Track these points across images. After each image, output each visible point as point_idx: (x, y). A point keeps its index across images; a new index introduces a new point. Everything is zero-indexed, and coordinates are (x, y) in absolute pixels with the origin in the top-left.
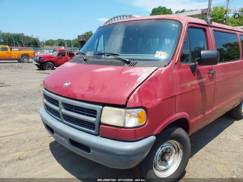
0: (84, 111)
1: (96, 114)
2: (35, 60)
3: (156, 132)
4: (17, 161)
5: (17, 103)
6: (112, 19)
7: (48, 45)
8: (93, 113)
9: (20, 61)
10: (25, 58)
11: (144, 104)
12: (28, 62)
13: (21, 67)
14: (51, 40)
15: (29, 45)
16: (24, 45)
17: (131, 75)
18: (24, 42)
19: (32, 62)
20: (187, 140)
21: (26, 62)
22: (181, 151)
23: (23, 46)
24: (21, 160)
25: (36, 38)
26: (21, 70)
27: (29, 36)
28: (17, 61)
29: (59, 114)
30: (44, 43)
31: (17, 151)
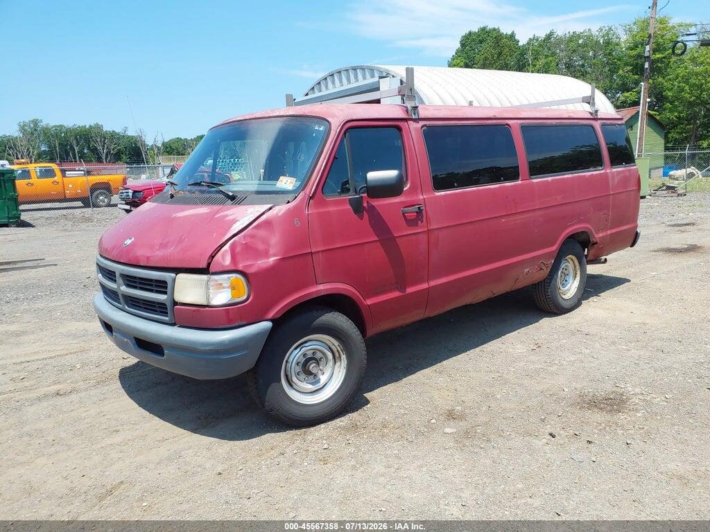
0: (151, 285)
1: (166, 288)
2: (123, 199)
3: (271, 315)
4: (53, 397)
5: (67, 301)
6: (333, 75)
7: (169, 153)
8: (161, 286)
9: (87, 203)
10: (101, 194)
11: (240, 267)
12: (109, 205)
13: (89, 220)
14: (179, 140)
15: (117, 157)
16: (104, 157)
17: (227, 219)
18: (103, 149)
19: (115, 205)
20: (354, 336)
21: (104, 204)
22: (344, 357)
23: (102, 162)
24: (61, 395)
25: (136, 134)
26: (88, 226)
27: (117, 131)
28: (79, 204)
29: (118, 295)
30: (159, 149)
31: (55, 383)
